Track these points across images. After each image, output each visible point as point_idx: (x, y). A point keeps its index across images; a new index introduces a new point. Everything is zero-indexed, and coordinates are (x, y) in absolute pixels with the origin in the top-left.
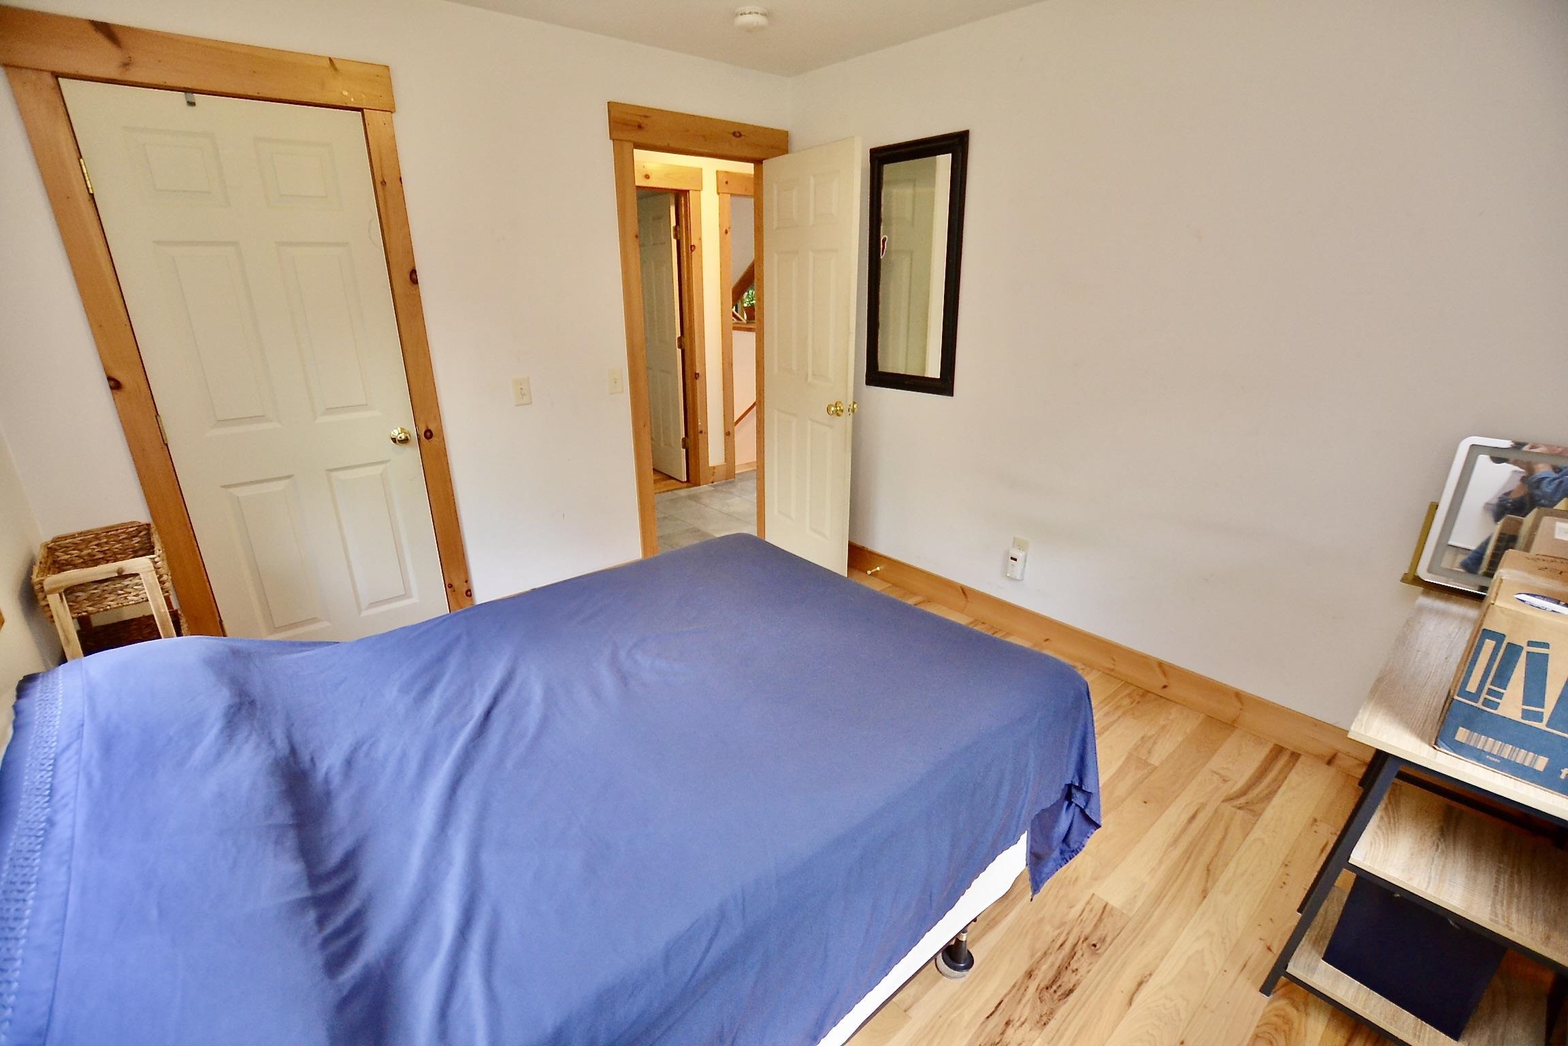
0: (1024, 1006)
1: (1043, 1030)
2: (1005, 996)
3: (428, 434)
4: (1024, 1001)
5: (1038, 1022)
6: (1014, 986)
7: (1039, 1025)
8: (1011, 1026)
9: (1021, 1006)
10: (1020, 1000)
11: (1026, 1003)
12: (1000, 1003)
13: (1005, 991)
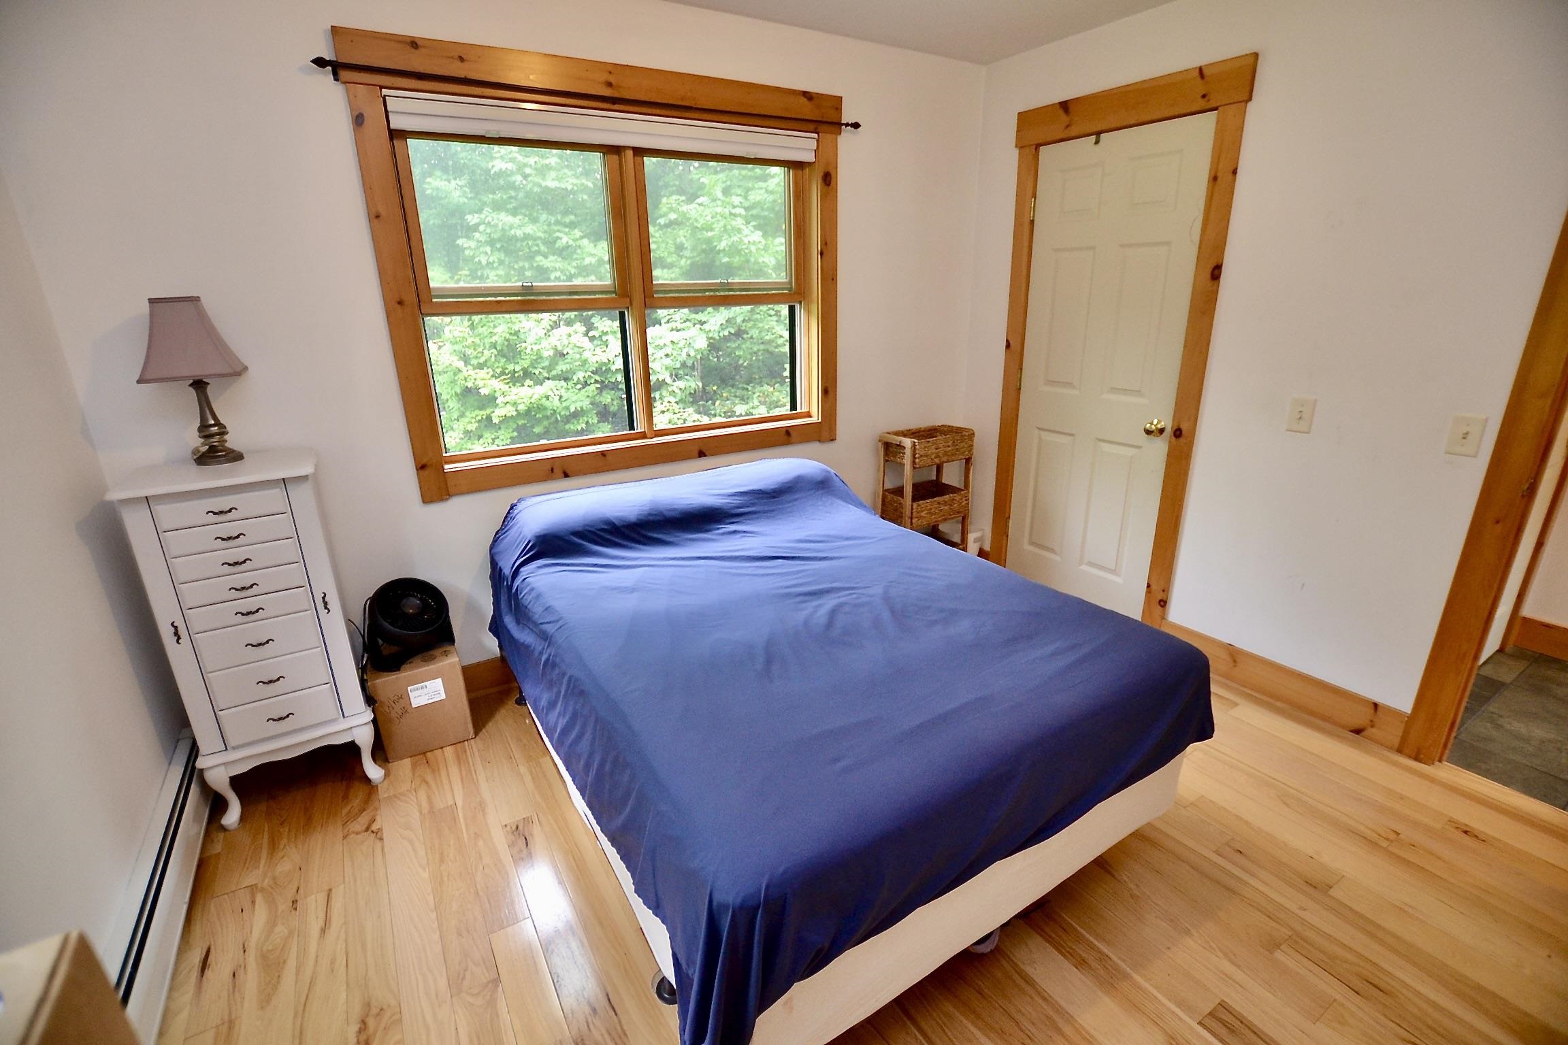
0: (602, 1035)
1: (574, 1041)
2: (620, 1022)
3: (1178, 433)
4: (606, 1036)
5: (582, 1040)
6: (625, 1034)
7: (579, 1040)
8: (591, 1012)
9: (604, 1031)
10: (610, 1034)
11: (604, 1039)
12: (615, 1011)
13: (623, 1022)
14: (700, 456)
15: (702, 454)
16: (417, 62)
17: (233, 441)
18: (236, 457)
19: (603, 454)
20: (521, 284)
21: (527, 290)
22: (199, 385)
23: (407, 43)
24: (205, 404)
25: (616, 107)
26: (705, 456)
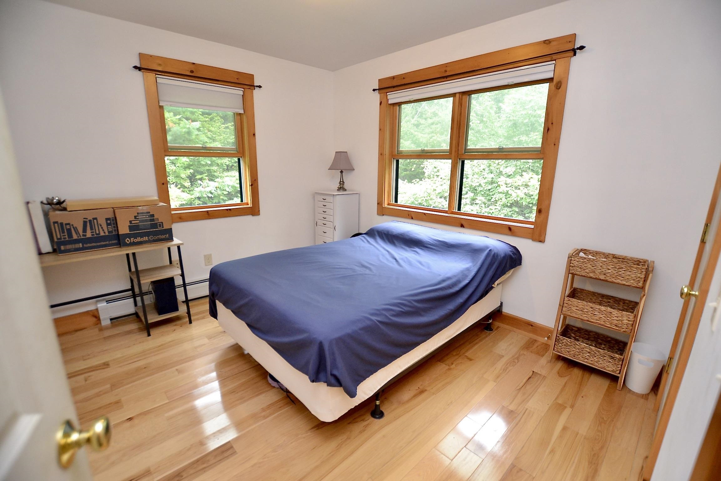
14: (461, 227)
15: (462, 226)
16: (395, 83)
17: (346, 186)
18: (346, 190)
19: (425, 214)
20: (421, 149)
21: (423, 151)
22: (342, 172)
23: (392, 78)
24: (342, 176)
25: (448, 79)
26: (464, 227)
